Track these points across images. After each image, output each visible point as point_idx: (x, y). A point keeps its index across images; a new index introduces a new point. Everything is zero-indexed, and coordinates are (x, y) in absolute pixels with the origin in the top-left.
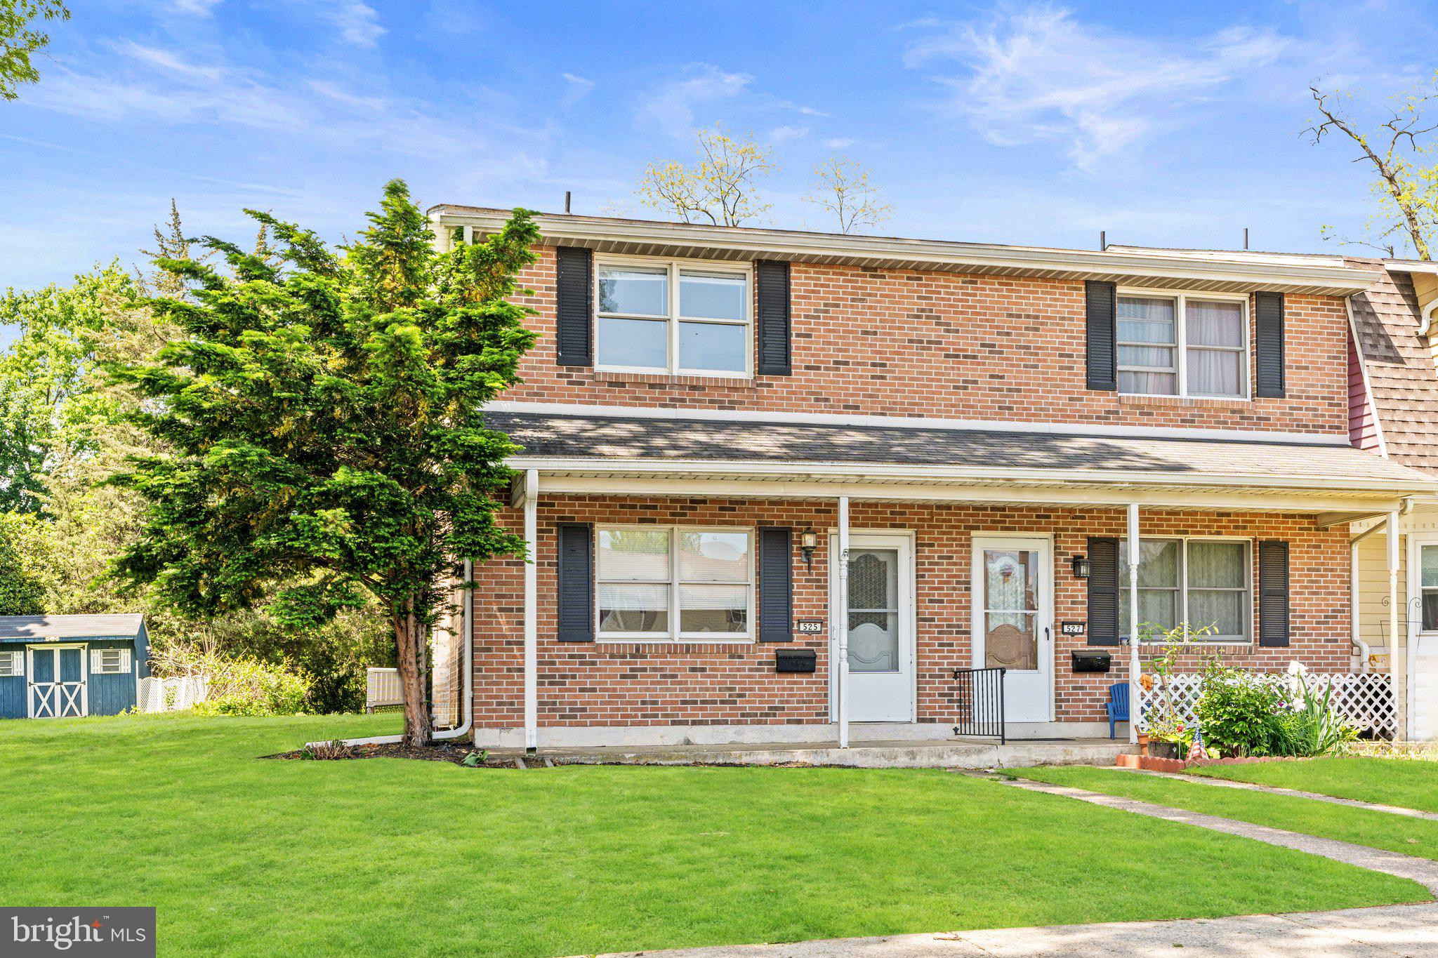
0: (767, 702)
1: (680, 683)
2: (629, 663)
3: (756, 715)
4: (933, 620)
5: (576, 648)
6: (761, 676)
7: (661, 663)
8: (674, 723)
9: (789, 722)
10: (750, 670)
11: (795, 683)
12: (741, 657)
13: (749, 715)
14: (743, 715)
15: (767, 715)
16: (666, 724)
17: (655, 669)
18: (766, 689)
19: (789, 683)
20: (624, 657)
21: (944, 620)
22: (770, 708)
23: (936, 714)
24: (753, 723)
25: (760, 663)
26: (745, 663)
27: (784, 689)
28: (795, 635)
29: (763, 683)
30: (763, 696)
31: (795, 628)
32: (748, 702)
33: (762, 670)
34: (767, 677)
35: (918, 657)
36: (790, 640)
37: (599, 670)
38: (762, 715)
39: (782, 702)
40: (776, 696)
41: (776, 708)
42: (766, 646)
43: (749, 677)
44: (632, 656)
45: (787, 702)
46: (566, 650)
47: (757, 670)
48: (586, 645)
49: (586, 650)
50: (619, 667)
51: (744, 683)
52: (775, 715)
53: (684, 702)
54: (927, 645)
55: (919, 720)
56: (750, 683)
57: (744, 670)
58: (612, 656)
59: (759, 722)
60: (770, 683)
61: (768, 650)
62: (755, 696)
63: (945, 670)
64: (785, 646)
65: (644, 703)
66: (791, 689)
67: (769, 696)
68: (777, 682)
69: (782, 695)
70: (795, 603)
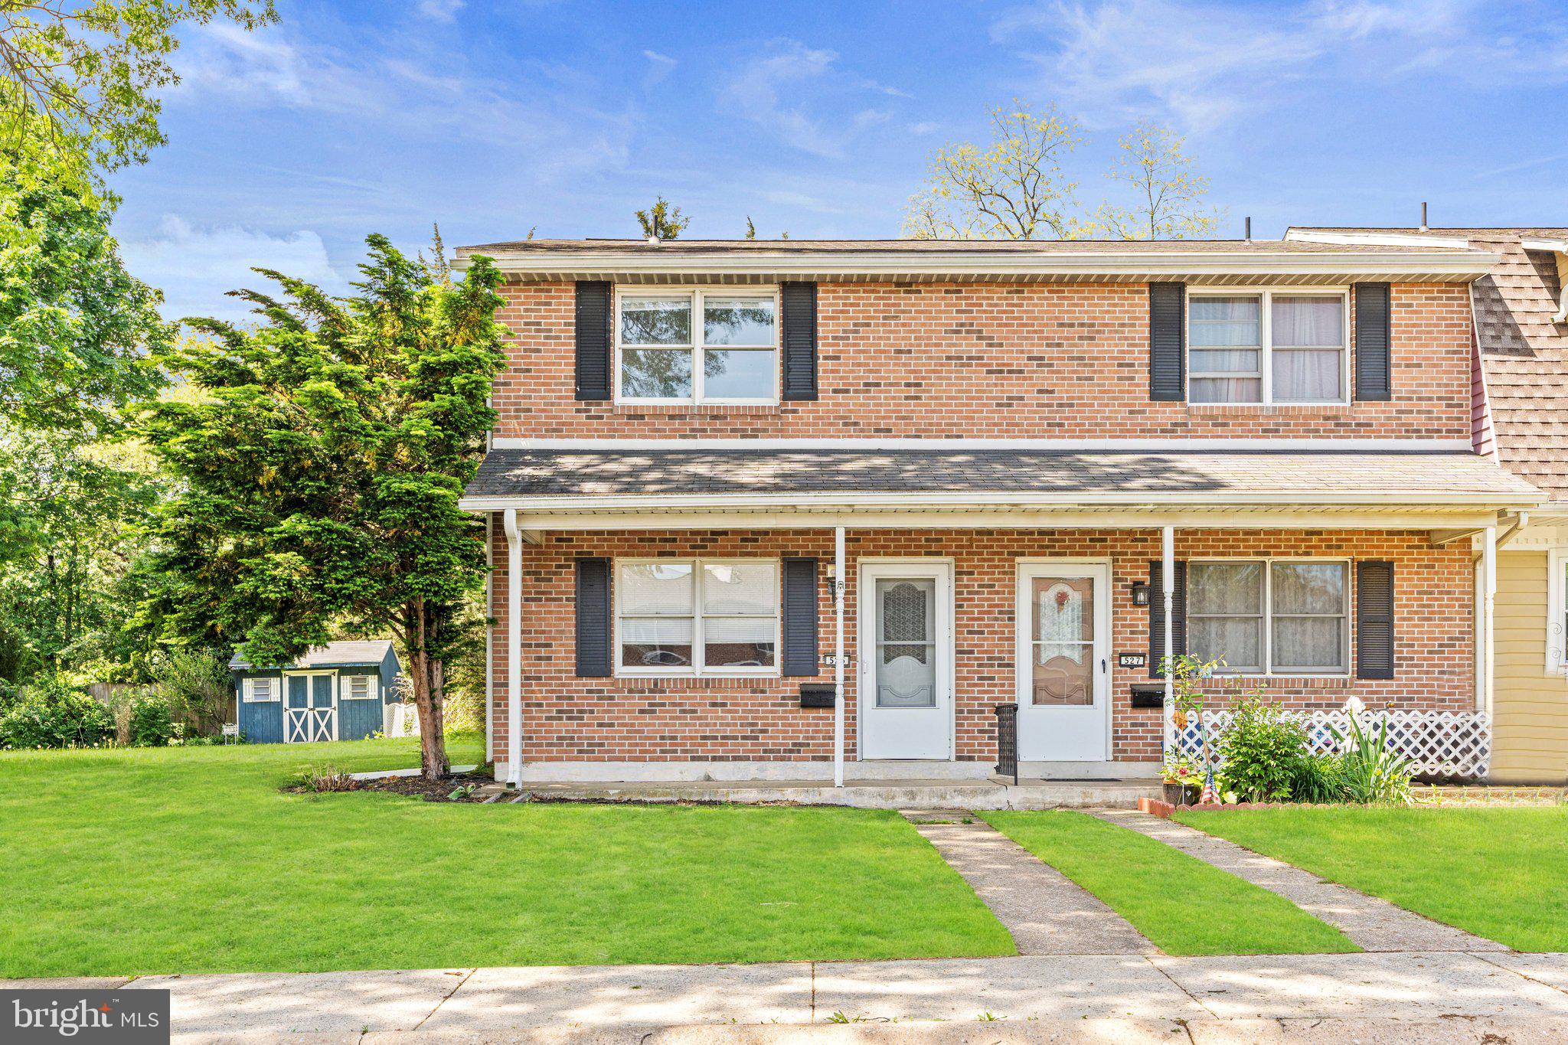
0: (791, 738)
1: (699, 718)
2: (647, 698)
3: (779, 751)
4: (972, 652)
5: (593, 683)
6: (785, 712)
7: (681, 698)
8: (693, 759)
9: (814, 758)
10: (774, 705)
11: (821, 718)
12: (763, 692)
13: (771, 751)
14: (765, 751)
15: (791, 751)
16: (685, 759)
17: (674, 704)
18: (790, 725)
19: (814, 718)
20: (643, 691)
21: (986, 652)
22: (794, 744)
23: (975, 751)
24: (776, 759)
25: (783, 698)
26: (768, 698)
27: (809, 725)
28: (821, 669)
29: (786, 718)
30: (787, 732)
31: (821, 661)
32: (771, 738)
33: (786, 705)
34: (791, 712)
35: (957, 691)
36: (816, 674)
37: (617, 705)
38: (785, 751)
39: (807, 738)
40: (800, 732)
41: (801, 745)
42: (790, 680)
43: (772, 712)
44: (651, 691)
45: (813, 738)
46: (584, 685)
47: (781, 705)
48: (604, 680)
49: (604, 685)
50: (638, 701)
51: (767, 718)
52: (799, 751)
53: (704, 738)
54: (965, 679)
55: (959, 758)
56: (773, 718)
57: (766, 705)
58: (630, 691)
59: (782, 759)
60: (794, 718)
61: (792, 685)
62: (778, 731)
63: (986, 705)
64: (810, 680)
65: (662, 738)
66: (817, 725)
67: (793, 731)
68: (801, 718)
69: (807, 731)
70: (821, 635)
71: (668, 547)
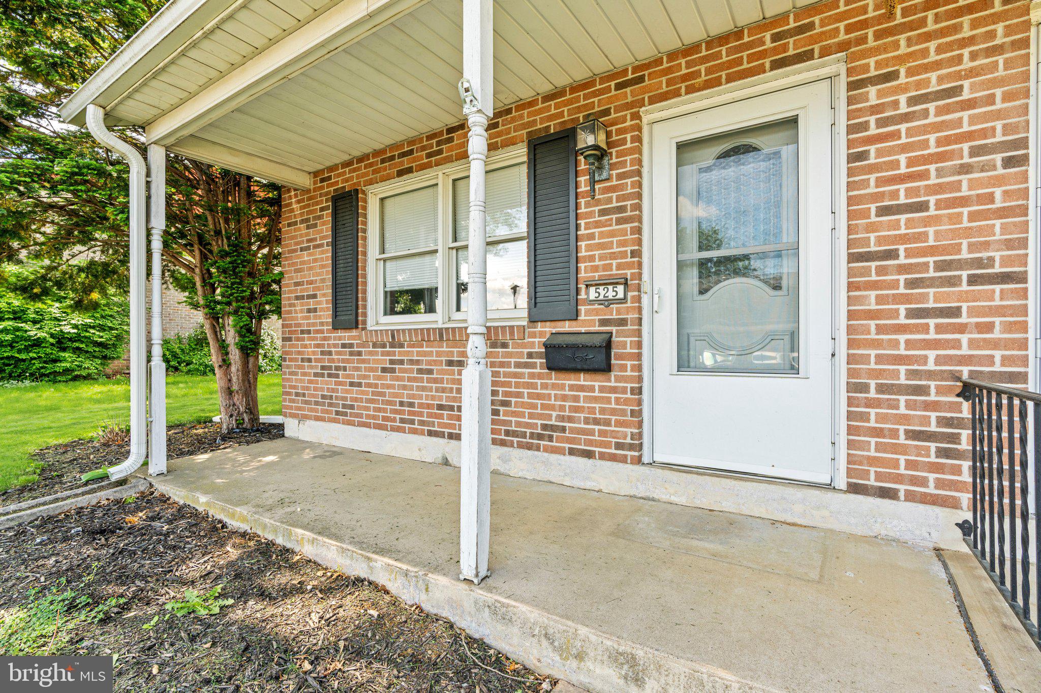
0: (540, 416)
1: (435, 381)
2: (388, 354)
3: (524, 435)
4: (892, 254)
5: (346, 336)
6: (532, 376)
7: (418, 353)
8: (431, 433)
9: (572, 452)
10: (518, 365)
11: (582, 388)
12: (504, 345)
13: (515, 434)
14: (507, 433)
15: (540, 437)
16: (422, 433)
17: (411, 362)
18: (539, 396)
19: (572, 388)
20: (384, 346)
21: (932, 251)
22: (545, 427)
23: (899, 479)
24: (521, 446)
25: (530, 355)
26: (510, 355)
27: (564, 398)
28: (582, 308)
29: (534, 386)
30: (534, 406)
31: (583, 296)
32: (515, 414)
33: (533, 366)
34: (540, 376)
35: (851, 344)
36: (575, 317)
37: (364, 361)
38: (532, 436)
39: (561, 418)
40: (552, 408)
41: (553, 428)
42: (539, 327)
43: (515, 375)
44: (392, 346)
45: (570, 419)
46: (340, 338)
47: (526, 365)
48: (354, 333)
49: (353, 338)
50: (381, 358)
51: (508, 384)
52: (550, 438)
53: (440, 407)
54: (871, 315)
55: (854, 489)
56: (517, 385)
57: (508, 365)
58: (374, 346)
59: (529, 447)
60: (545, 386)
61: (542, 334)
62: (523, 405)
63: (930, 375)
64: (567, 327)
65: (402, 404)
66: (576, 399)
67: (544, 407)
68: (554, 387)
69: (562, 408)
70: (583, 253)
71: (406, 162)
